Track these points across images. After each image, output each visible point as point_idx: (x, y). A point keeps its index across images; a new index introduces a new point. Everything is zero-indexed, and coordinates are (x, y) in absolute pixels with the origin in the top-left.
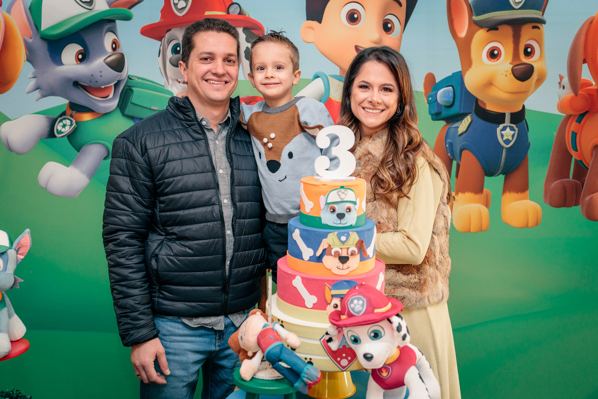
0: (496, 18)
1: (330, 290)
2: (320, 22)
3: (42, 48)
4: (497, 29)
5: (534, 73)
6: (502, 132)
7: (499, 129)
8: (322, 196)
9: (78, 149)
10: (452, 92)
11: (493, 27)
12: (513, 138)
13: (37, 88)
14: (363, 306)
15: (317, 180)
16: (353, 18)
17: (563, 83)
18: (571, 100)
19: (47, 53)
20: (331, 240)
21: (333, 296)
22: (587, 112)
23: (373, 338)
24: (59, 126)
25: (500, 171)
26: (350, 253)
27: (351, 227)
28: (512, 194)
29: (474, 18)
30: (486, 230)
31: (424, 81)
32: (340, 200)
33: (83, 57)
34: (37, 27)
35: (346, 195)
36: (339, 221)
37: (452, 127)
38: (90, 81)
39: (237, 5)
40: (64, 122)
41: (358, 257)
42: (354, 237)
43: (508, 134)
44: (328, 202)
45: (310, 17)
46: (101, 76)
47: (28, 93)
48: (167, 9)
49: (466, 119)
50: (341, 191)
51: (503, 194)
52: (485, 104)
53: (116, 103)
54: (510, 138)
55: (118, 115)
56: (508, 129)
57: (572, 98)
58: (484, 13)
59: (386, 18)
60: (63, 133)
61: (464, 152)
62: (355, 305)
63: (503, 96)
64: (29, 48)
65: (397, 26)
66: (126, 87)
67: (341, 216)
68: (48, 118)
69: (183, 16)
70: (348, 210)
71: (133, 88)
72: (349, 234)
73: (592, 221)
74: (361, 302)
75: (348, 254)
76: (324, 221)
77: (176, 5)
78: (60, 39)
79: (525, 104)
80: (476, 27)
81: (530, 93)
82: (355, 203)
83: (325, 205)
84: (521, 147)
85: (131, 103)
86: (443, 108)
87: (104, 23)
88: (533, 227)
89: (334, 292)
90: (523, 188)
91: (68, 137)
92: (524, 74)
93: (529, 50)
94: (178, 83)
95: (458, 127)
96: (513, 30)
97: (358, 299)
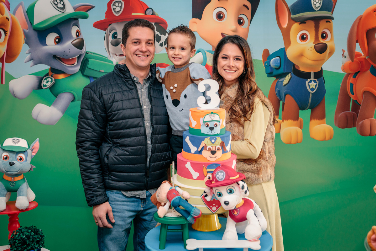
0: (305, 16)
1: (206, 169)
2: (200, 19)
3: (34, 36)
4: (305, 23)
5: (327, 49)
6: (309, 84)
7: (307, 82)
8: (201, 118)
9: (56, 95)
10: (279, 60)
11: (303, 21)
12: (316, 87)
13: (31, 59)
14: (223, 176)
15: (198, 109)
16: (220, 16)
17: (345, 54)
18: (350, 65)
19: (37, 38)
20: (206, 142)
21: (208, 172)
22: (359, 72)
23: (229, 193)
24: (44, 82)
25: (308, 107)
26: (217, 149)
27: (217, 135)
28: (316, 120)
29: (292, 16)
30: (300, 142)
31: (262, 54)
32: (211, 120)
33: (59, 41)
34: (31, 23)
35: (214, 117)
36: (210, 131)
37: (279, 81)
38: (63, 55)
39: (151, 9)
40: (48, 79)
41: (221, 151)
42: (219, 140)
43: (313, 85)
44: (205, 121)
45: (194, 16)
46: (70, 52)
47: (26, 62)
48: (109, 12)
49: (288, 76)
50: (211, 115)
51: (310, 121)
52: (299, 67)
53: (78, 68)
54: (314, 87)
55: (80, 76)
56: (313, 82)
57: (350, 63)
58: (298, 13)
59: (239, 16)
60: (47, 86)
61: (287, 96)
62: (219, 176)
63: (309, 62)
64: (27, 36)
65: (246, 21)
66: (85, 59)
67: (212, 129)
68: (38, 77)
69: (118, 16)
70: (215, 126)
71: (89, 59)
72: (216, 139)
73: (364, 136)
74: (222, 174)
75: (216, 149)
76: (202, 132)
77: (114, 9)
78: (45, 30)
79: (323, 67)
80: (293, 22)
81: (325, 60)
82: (219, 122)
83: (203, 123)
84: (321, 92)
85: (88, 68)
86: (274, 69)
87: (71, 20)
88: (328, 140)
89: (208, 170)
90: (322, 117)
91: (50, 88)
92: (321, 49)
93: (324, 35)
94: (116, 56)
95: (283, 81)
96: (315, 23)
97: (221, 172)
